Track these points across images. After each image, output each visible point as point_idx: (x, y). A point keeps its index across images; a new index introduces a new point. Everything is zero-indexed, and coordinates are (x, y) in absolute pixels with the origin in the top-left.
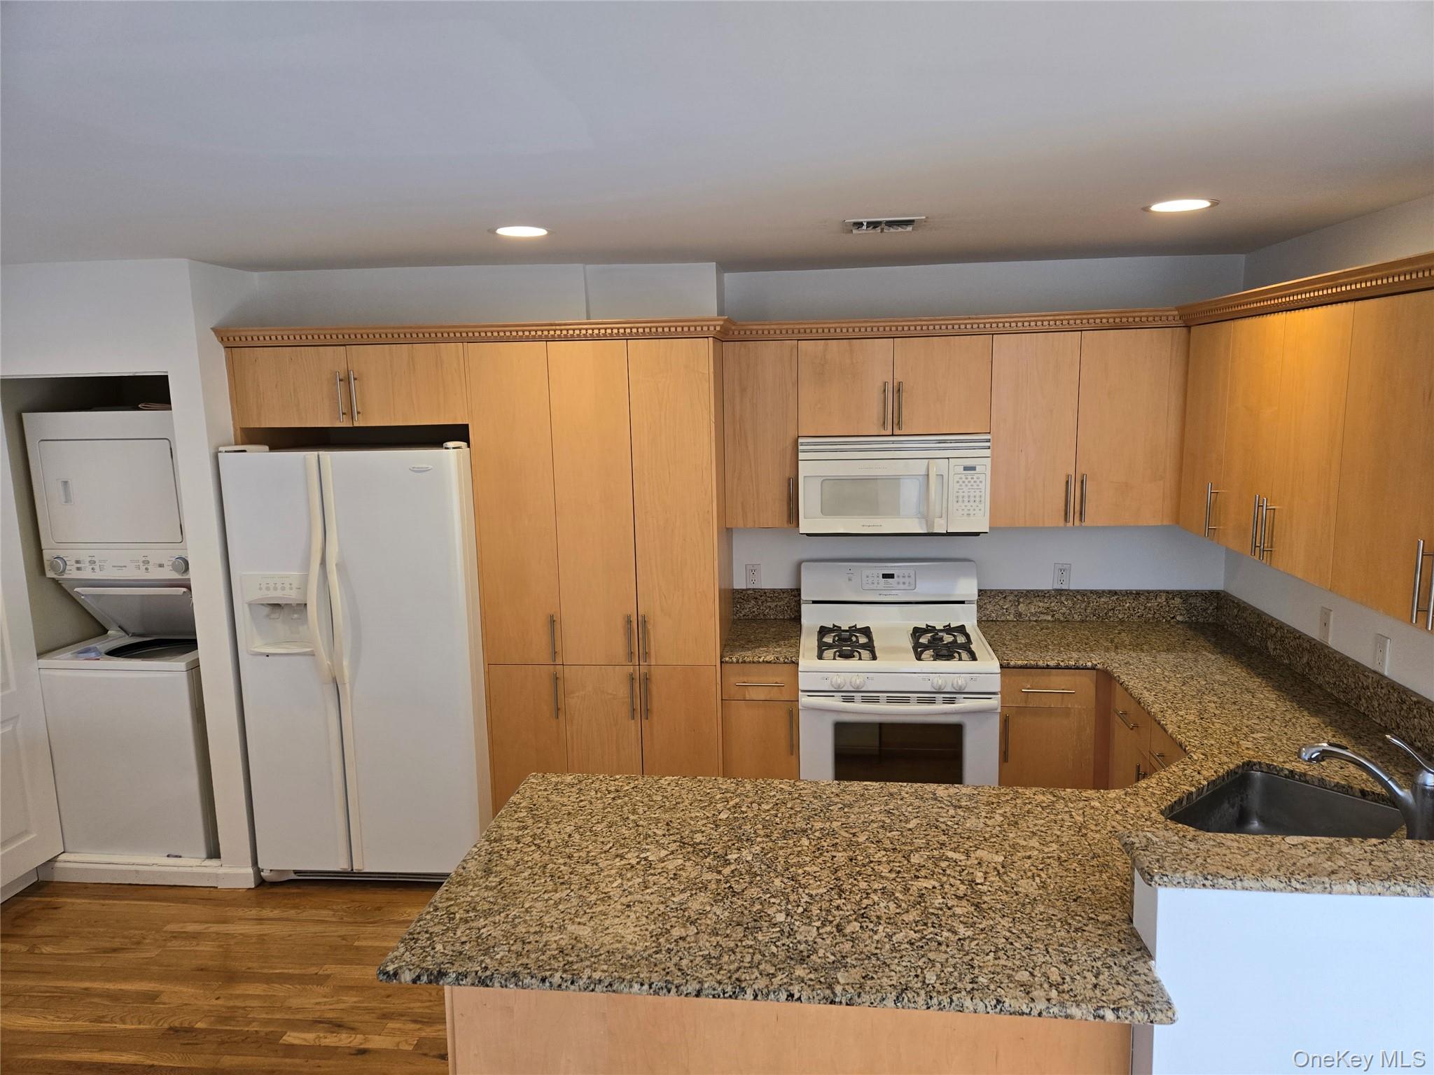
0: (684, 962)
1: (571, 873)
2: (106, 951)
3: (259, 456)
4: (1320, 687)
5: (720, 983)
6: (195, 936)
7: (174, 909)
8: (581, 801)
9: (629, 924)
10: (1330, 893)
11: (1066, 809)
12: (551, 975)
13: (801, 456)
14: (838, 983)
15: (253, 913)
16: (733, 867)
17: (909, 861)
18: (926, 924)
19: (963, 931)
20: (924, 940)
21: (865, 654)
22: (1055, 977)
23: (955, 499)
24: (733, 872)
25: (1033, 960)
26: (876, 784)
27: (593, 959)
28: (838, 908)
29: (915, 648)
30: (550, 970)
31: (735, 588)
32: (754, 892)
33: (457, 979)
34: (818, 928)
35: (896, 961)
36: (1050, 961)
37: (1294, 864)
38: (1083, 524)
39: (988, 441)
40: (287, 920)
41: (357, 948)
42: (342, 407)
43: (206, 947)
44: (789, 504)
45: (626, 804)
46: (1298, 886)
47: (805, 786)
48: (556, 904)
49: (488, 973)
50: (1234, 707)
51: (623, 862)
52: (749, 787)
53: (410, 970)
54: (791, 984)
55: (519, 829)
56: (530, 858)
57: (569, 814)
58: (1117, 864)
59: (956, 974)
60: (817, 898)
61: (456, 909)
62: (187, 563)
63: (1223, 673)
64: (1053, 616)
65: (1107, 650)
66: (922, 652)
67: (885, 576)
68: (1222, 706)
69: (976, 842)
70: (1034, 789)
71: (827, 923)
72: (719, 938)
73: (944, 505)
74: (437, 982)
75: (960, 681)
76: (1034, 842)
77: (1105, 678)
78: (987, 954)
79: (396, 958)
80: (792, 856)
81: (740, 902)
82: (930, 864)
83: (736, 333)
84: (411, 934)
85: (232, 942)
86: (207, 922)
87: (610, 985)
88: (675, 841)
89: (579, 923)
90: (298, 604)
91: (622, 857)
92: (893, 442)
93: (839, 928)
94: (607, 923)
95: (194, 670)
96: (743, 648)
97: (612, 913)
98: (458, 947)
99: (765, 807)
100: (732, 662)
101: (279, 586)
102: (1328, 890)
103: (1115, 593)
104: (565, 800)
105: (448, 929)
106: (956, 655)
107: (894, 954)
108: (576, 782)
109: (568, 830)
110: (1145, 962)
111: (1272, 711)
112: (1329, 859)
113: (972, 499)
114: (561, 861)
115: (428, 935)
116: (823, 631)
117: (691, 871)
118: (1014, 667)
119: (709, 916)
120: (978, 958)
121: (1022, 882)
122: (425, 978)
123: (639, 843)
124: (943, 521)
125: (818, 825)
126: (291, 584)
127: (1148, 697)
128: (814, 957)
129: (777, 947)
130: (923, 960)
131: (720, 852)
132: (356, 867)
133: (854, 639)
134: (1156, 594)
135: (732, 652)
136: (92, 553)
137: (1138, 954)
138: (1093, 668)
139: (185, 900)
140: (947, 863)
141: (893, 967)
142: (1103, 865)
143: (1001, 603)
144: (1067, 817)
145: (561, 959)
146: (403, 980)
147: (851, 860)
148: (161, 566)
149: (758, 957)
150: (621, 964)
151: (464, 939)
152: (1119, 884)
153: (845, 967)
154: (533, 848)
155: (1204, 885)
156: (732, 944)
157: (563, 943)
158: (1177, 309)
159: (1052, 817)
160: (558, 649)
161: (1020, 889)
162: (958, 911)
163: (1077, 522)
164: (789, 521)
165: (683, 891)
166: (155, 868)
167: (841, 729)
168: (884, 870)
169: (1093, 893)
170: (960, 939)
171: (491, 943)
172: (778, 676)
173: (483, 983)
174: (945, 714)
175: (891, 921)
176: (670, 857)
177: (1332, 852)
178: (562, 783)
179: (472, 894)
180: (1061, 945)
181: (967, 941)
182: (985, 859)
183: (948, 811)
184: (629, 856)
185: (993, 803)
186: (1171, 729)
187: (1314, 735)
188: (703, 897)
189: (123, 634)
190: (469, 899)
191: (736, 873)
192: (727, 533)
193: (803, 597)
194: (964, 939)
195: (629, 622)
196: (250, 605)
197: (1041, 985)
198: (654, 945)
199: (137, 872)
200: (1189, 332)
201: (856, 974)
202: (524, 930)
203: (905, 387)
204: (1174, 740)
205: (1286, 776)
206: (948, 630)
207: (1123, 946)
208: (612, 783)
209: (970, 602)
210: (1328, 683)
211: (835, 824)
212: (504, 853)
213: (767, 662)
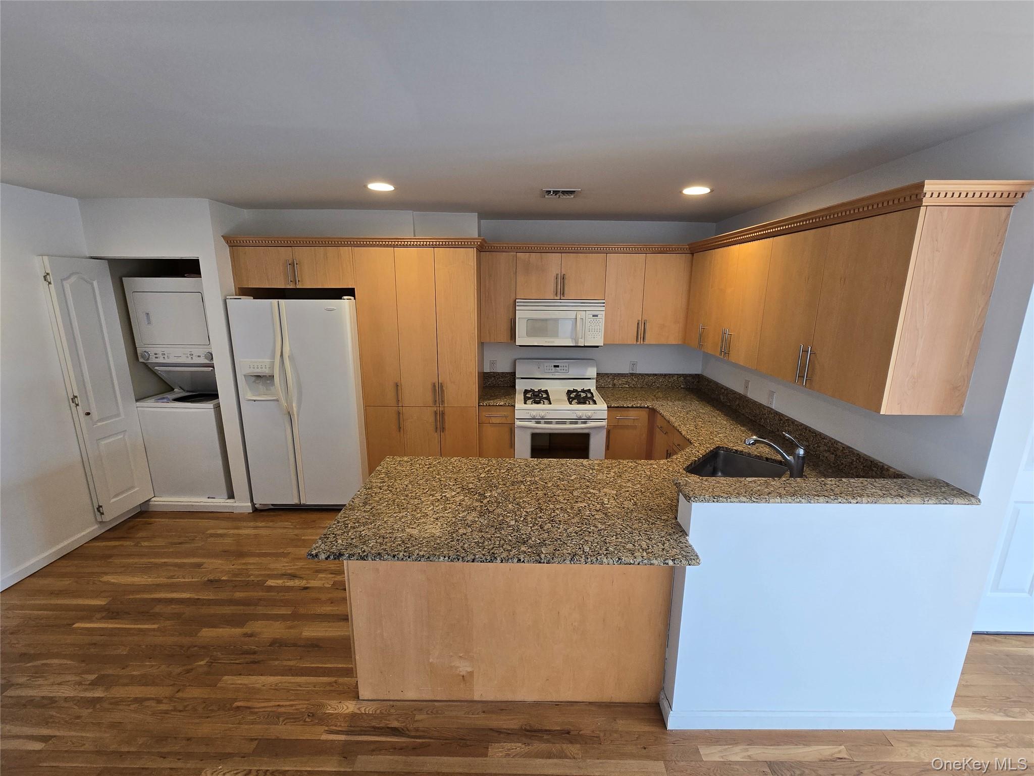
0: (466, 545)
1: (408, 504)
2: (175, 544)
3: (249, 301)
4: (743, 414)
5: (484, 555)
6: (221, 536)
7: (212, 523)
8: (412, 469)
9: (437, 528)
10: (768, 503)
11: (642, 469)
12: (398, 554)
13: (517, 308)
14: (543, 553)
15: (252, 524)
16: (488, 499)
17: (573, 495)
18: (582, 524)
19: (600, 526)
20: (582, 531)
21: (546, 401)
22: (644, 546)
23: (588, 330)
24: (488, 502)
25: (634, 539)
26: (555, 460)
27: (419, 545)
28: (540, 517)
29: (569, 399)
30: (397, 551)
31: (485, 371)
32: (499, 511)
33: (349, 557)
34: (531, 527)
35: (570, 541)
36: (642, 538)
37: (752, 490)
38: (645, 343)
39: (604, 303)
40: (269, 527)
41: (303, 540)
42: (290, 278)
43: (228, 540)
44: (511, 332)
45: (434, 470)
46: (755, 500)
47: (521, 461)
48: (400, 519)
49: (365, 554)
50: (709, 423)
51: (433, 498)
52: (494, 462)
53: (324, 553)
54: (520, 554)
55: (381, 483)
56: (387, 497)
57: (406, 475)
58: (667, 493)
59: (598, 546)
60: (530, 513)
61: (349, 522)
62: (212, 355)
63: (703, 409)
64: (629, 385)
65: (653, 400)
66: (572, 401)
67: (555, 366)
68: (704, 423)
69: (603, 485)
70: (627, 460)
71: (535, 525)
72: (483, 533)
73: (583, 333)
74: (339, 559)
75: (589, 414)
76: (629, 484)
77: (653, 412)
78: (613, 537)
79: (317, 547)
80: (516, 494)
81: (492, 516)
82: (582, 496)
83: (487, 248)
84: (325, 535)
85: (241, 538)
86: (228, 529)
87: (429, 558)
88: (459, 488)
89: (412, 528)
90: (270, 376)
91: (433, 495)
92: (561, 302)
93: (541, 527)
94: (426, 527)
95: (218, 408)
96: (489, 399)
97: (429, 523)
98: (349, 540)
99: (502, 471)
100: (484, 405)
101: (260, 367)
102: (767, 502)
103: (656, 375)
104: (404, 469)
105: (344, 532)
106: (587, 402)
107: (569, 538)
108: (409, 460)
109: (406, 483)
110: (685, 537)
111: (725, 425)
112: (767, 487)
113: (596, 331)
114: (403, 498)
115: (334, 536)
116: (526, 392)
117: (468, 501)
118: (613, 407)
119: (478, 523)
120: (608, 539)
121: (625, 503)
122: (332, 557)
123: (441, 489)
124: (583, 340)
125: (529, 479)
126: (265, 366)
127: (673, 419)
128: (530, 541)
129: (511, 537)
130: (583, 540)
131: (482, 492)
132: (302, 502)
133: (540, 395)
134: (673, 375)
135: (484, 400)
136: (163, 349)
137: (681, 534)
138: (648, 407)
139: (217, 519)
140: (590, 495)
141: (568, 545)
142: (661, 494)
143: (607, 379)
144: (643, 473)
145: (403, 546)
146: (320, 558)
147: (545, 495)
148: (199, 356)
149: (502, 542)
150: (434, 547)
151: (353, 537)
152: (669, 502)
153: (545, 545)
154: (388, 492)
155: (713, 501)
156: (489, 536)
157: (404, 538)
158: (688, 245)
159: (637, 473)
160: (400, 399)
161: (625, 506)
162: (597, 517)
163: (642, 342)
164: (511, 339)
165: (463, 512)
166: (202, 504)
167: (535, 436)
168: (561, 499)
169: (658, 506)
170: (599, 530)
171: (367, 539)
172: (505, 412)
173: (363, 558)
174: (582, 429)
175: (565, 522)
176: (457, 495)
177: (767, 485)
178: (402, 461)
179: (357, 514)
180: (646, 531)
181: (603, 531)
182: (607, 493)
183: (589, 471)
184: (437, 495)
185: (609, 467)
186: (684, 433)
187: (744, 435)
188: (474, 514)
189: (182, 391)
190: (356, 517)
191: (490, 502)
192: (482, 345)
193: (517, 376)
194: (601, 530)
195: (434, 386)
196: (245, 376)
197: (639, 550)
198: (450, 537)
199: (192, 505)
200: (693, 255)
201: (551, 548)
202: (384, 532)
203: (566, 277)
204: (685, 438)
205: (734, 453)
206: (583, 391)
207: (674, 530)
208: (428, 461)
209: (593, 379)
210: (747, 413)
211: (537, 479)
212: (373, 494)
213: (500, 405)
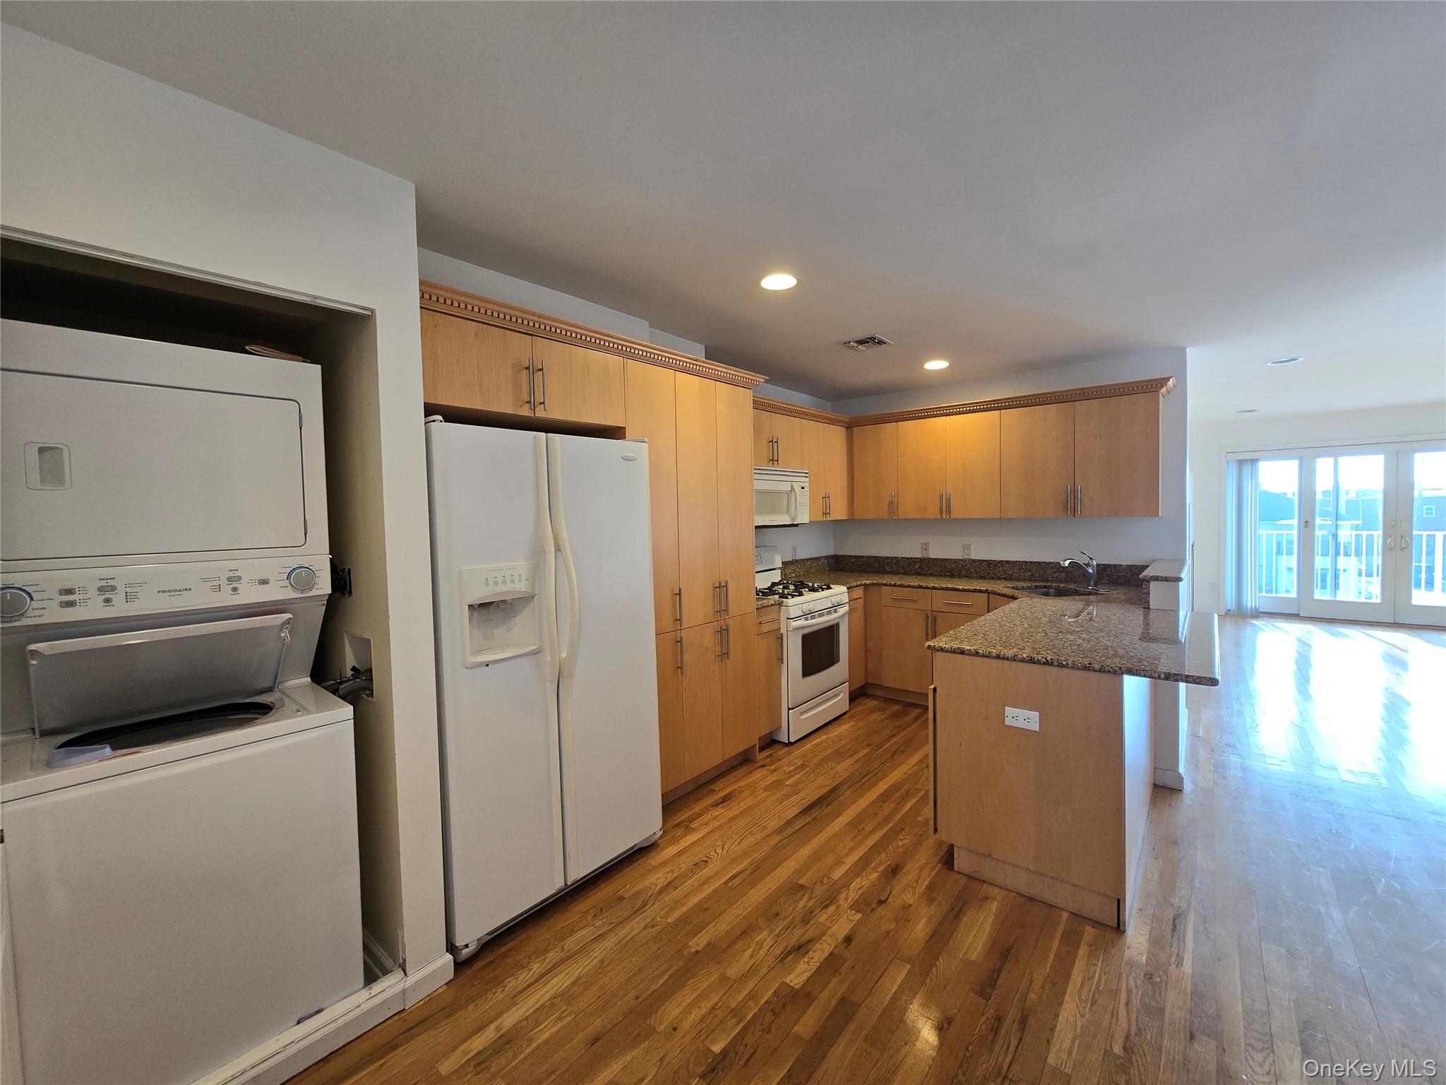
4: (931, 574)
23: (799, 505)
39: (807, 474)
42: (526, 396)
73: (796, 508)
75: (838, 599)
101: (508, 579)
113: (804, 505)
124: (796, 518)
126: (520, 576)
134: (821, 558)
138: (865, 584)
148: (264, 582)
158: (850, 418)
160: (678, 617)
172: (773, 614)
174: (835, 619)
195: (715, 588)
196: (471, 607)
200: (851, 430)
203: (778, 441)
210: (936, 571)
213: (771, 605)
